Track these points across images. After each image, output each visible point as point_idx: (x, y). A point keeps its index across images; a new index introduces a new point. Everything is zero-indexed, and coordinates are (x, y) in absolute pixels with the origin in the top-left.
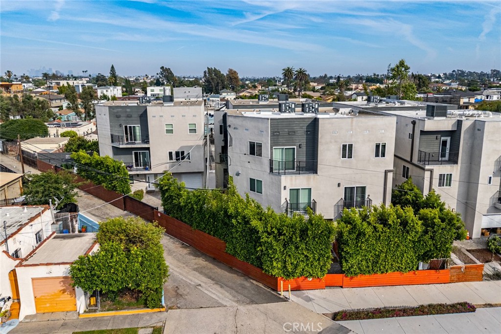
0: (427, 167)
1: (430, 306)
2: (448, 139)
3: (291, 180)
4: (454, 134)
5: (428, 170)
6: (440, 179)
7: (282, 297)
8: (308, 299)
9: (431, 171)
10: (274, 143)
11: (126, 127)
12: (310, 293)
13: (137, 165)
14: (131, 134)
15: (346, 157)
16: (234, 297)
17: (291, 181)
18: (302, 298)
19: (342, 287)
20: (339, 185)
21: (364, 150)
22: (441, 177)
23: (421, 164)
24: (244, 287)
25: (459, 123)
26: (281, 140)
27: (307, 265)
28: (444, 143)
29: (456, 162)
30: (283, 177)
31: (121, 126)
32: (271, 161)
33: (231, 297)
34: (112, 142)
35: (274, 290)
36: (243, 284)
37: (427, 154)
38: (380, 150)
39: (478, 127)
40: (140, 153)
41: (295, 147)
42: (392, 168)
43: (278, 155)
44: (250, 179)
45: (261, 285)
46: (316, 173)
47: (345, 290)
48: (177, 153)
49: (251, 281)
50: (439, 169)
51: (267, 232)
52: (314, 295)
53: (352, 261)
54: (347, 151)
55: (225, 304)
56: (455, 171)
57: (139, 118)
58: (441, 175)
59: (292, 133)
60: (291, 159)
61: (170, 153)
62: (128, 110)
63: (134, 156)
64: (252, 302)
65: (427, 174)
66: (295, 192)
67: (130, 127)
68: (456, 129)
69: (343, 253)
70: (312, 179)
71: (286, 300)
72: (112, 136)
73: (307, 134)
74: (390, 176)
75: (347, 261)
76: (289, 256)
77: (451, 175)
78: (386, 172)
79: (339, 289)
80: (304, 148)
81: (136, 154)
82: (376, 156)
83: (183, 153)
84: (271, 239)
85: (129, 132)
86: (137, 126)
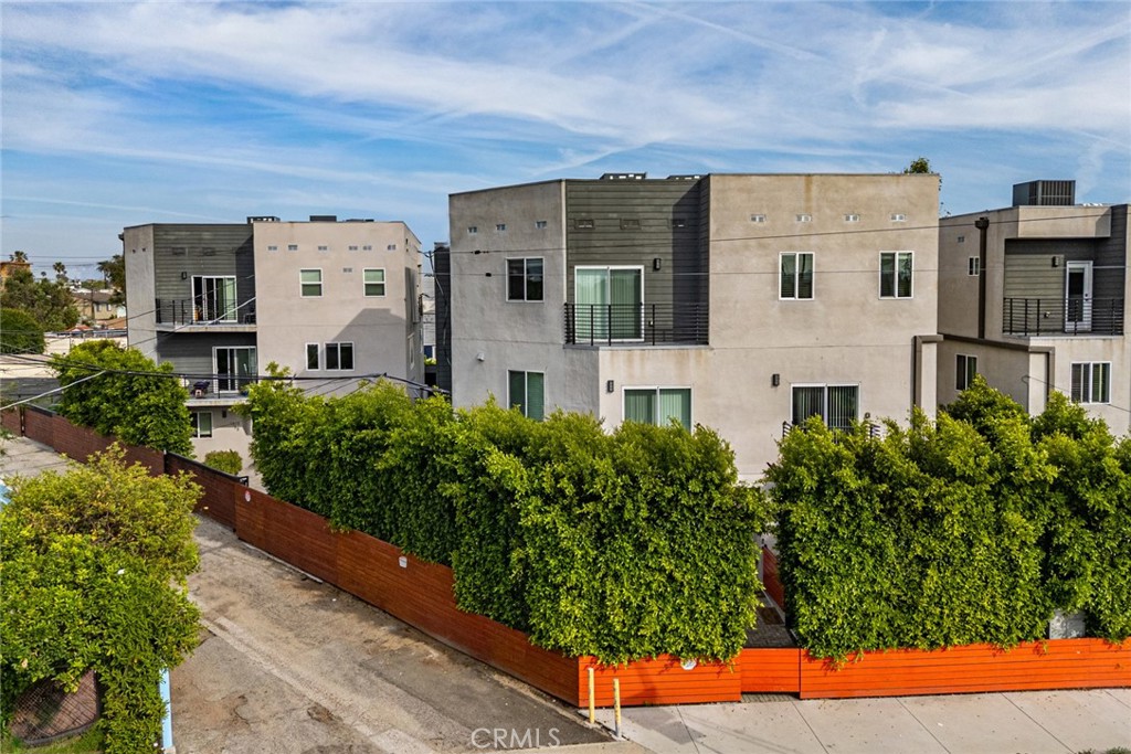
0: (1036, 342)
2: (1088, 268)
3: (630, 361)
4: (1103, 248)
5: (1038, 351)
6: (1076, 380)
7: (591, 725)
8: (684, 735)
9: (1048, 354)
10: (579, 254)
11: (198, 281)
12: (692, 716)
13: (223, 385)
15: (793, 296)
16: (428, 726)
18: (661, 730)
19: (797, 696)
20: (775, 380)
22: (1079, 371)
23: (1013, 339)
25: (1118, 215)
26: (599, 246)
27: (678, 611)
28: (1076, 279)
29: (1119, 333)
30: (603, 354)
31: (184, 277)
32: (569, 309)
33: (415, 727)
34: (159, 320)
35: (565, 704)
36: (468, 687)
37: (1033, 307)
40: (232, 351)
41: (641, 267)
42: (933, 334)
44: (512, 373)
45: (525, 690)
46: (706, 341)
47: (808, 706)
48: (331, 349)
49: (496, 677)
50: (1071, 350)
51: (540, 492)
52: (703, 722)
53: (831, 598)
57: (234, 258)
58: (1076, 367)
59: (630, 225)
60: (631, 301)
61: (312, 350)
62: (207, 235)
63: (215, 361)
65: (1036, 364)
66: (642, 399)
67: (210, 281)
68: (1109, 235)
69: (797, 573)
70: (692, 362)
72: (158, 302)
73: (675, 230)
74: (929, 354)
75: (811, 599)
76: (617, 577)
77: (1106, 366)
78: (917, 344)
79: (788, 705)
80: (668, 273)
81: (222, 355)
82: (883, 295)
83: (347, 351)
84: (553, 515)
85: (205, 295)
86: (228, 279)
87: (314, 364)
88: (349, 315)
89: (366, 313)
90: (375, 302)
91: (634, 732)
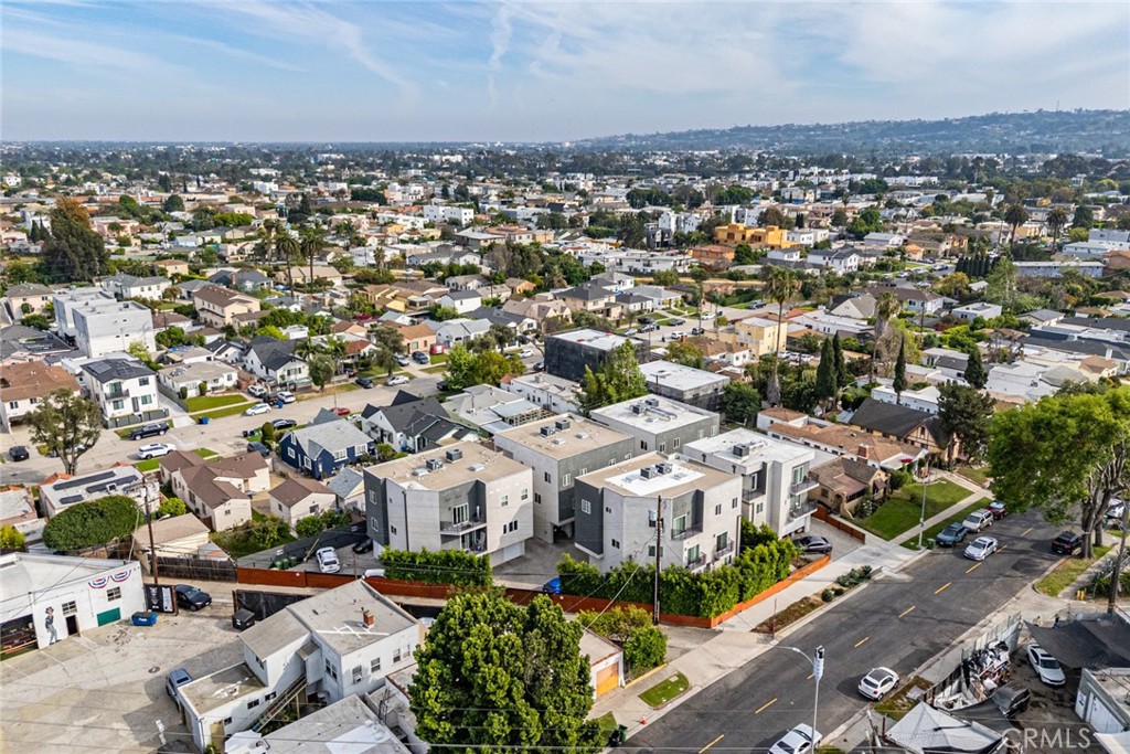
0: (750, 502)
7: (717, 630)
9: (753, 504)
11: (454, 510)
12: (729, 621)
14: (459, 518)
15: (718, 515)
17: (690, 543)
18: (729, 627)
20: (714, 536)
21: (726, 506)
23: (745, 500)
24: (690, 633)
26: (678, 512)
30: (684, 541)
31: (449, 509)
32: (673, 531)
34: (442, 529)
35: (709, 628)
38: (734, 504)
41: (685, 515)
42: (740, 515)
43: (676, 525)
46: (701, 531)
47: (743, 612)
48: (511, 524)
50: (757, 501)
52: (733, 622)
55: (692, 647)
56: (763, 500)
57: (467, 496)
58: (757, 506)
59: (684, 506)
61: (505, 527)
62: (457, 490)
63: (460, 539)
64: (705, 641)
66: (691, 550)
67: (458, 508)
68: (762, 469)
70: (700, 537)
71: (721, 632)
72: (441, 523)
74: (740, 519)
77: (763, 503)
78: (738, 518)
80: (690, 514)
82: (732, 508)
83: (516, 523)
85: (457, 514)
86: (465, 503)
87: (505, 532)
88: (516, 509)
89: (521, 507)
90: (525, 502)
91: (725, 629)
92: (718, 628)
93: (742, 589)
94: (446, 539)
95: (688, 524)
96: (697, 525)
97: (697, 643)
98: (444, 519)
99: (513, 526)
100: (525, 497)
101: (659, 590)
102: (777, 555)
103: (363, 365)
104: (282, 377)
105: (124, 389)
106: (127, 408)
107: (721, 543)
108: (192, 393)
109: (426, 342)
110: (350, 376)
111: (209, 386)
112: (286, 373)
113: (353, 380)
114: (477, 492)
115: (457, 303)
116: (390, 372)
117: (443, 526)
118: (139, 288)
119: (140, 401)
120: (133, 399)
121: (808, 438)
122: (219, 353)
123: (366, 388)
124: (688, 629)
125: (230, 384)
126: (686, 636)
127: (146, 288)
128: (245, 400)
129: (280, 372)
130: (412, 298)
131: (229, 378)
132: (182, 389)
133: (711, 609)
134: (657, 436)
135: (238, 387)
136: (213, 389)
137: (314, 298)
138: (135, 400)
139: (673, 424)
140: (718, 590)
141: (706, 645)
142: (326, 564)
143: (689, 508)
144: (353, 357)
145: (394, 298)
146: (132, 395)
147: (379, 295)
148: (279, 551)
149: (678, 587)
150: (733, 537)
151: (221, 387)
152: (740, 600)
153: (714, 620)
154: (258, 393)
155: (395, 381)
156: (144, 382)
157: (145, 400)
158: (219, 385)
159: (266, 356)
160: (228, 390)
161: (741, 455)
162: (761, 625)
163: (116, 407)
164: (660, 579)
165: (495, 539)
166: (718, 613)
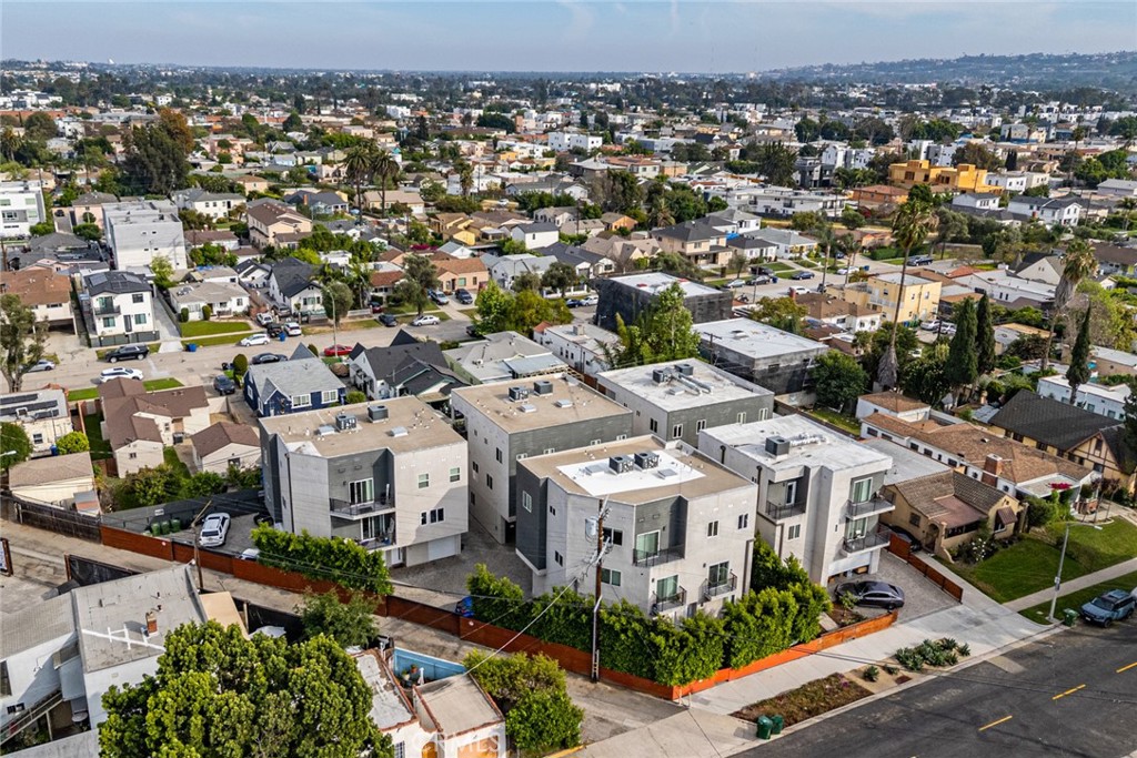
0: (778, 522)
1: (810, 683)
2: (794, 483)
3: (659, 570)
4: (802, 482)
5: (780, 525)
6: (790, 531)
7: (681, 705)
8: (706, 702)
9: (782, 526)
10: (638, 531)
11: (352, 485)
12: (704, 694)
13: (366, 536)
14: (359, 496)
15: (711, 535)
16: (635, 716)
17: (659, 572)
18: (699, 702)
19: (728, 680)
20: (704, 565)
21: (728, 524)
22: (791, 529)
23: (770, 517)
24: (637, 703)
25: (807, 470)
26: (646, 526)
28: (790, 487)
29: (804, 512)
30: (652, 569)
31: (344, 483)
32: (635, 551)
33: (632, 717)
34: (332, 509)
35: (669, 700)
36: (634, 699)
38: (742, 522)
39: (825, 474)
41: (659, 531)
42: (753, 537)
43: (642, 544)
45: (651, 697)
46: (681, 556)
47: (731, 682)
48: (433, 513)
49: (636, 693)
50: (789, 522)
52: (708, 695)
54: (713, 529)
55: (632, 726)
56: (802, 521)
57: (371, 469)
58: (791, 527)
59: (656, 517)
60: (654, 544)
61: (424, 515)
62: (357, 460)
63: (362, 524)
64: (657, 718)
65: (778, 530)
66: (662, 584)
67: (358, 484)
68: (803, 477)
70: (679, 565)
71: (685, 708)
72: (331, 501)
73: (672, 515)
74: (751, 545)
77: (800, 524)
78: (748, 542)
79: (726, 684)
80: (669, 530)
81: (365, 521)
82: (739, 529)
83: (441, 511)
84: (674, 653)
85: (356, 492)
86: (369, 480)
87: (424, 522)
88: (442, 493)
89: (451, 491)
90: (455, 484)
91: (693, 705)
92: (681, 701)
93: (728, 650)
94: (338, 522)
95: (664, 543)
96: (676, 548)
97: (642, 721)
98: (337, 497)
99: (438, 515)
100: (455, 478)
101: (598, 636)
102: (794, 607)
103: (394, 300)
104: (298, 306)
105: (115, 304)
106: (119, 327)
107: (718, 576)
108: (194, 316)
109: (475, 279)
110: (375, 312)
111: (216, 309)
112: (302, 302)
113: (376, 316)
114: (384, 466)
115: (529, 236)
116: (420, 310)
117: (333, 505)
118: (203, 204)
119: (133, 321)
120: (125, 317)
121: (918, 438)
122: (246, 275)
123: (388, 326)
124: (639, 696)
125: (240, 309)
126: (632, 707)
127: (211, 203)
128: (250, 329)
129: (294, 300)
130: (486, 229)
131: (239, 303)
132: (183, 310)
133: (671, 674)
134: (668, 413)
135: (247, 314)
136: (219, 313)
137: (379, 223)
138: (127, 318)
139: (702, 400)
140: (682, 647)
141: (655, 726)
142: (205, 534)
143: (665, 520)
144: (386, 290)
145: (467, 228)
146: (124, 312)
147: (451, 224)
148: (158, 512)
149: (623, 637)
150: (739, 568)
151: (229, 312)
152: (726, 665)
153: (678, 691)
154: (265, 322)
155: (422, 321)
156: (138, 299)
157: (140, 319)
158: (227, 309)
159: (286, 282)
160: (236, 315)
161: (775, 453)
162: (750, 708)
163: (107, 325)
164: (600, 620)
165: (408, 529)
166: (684, 681)
